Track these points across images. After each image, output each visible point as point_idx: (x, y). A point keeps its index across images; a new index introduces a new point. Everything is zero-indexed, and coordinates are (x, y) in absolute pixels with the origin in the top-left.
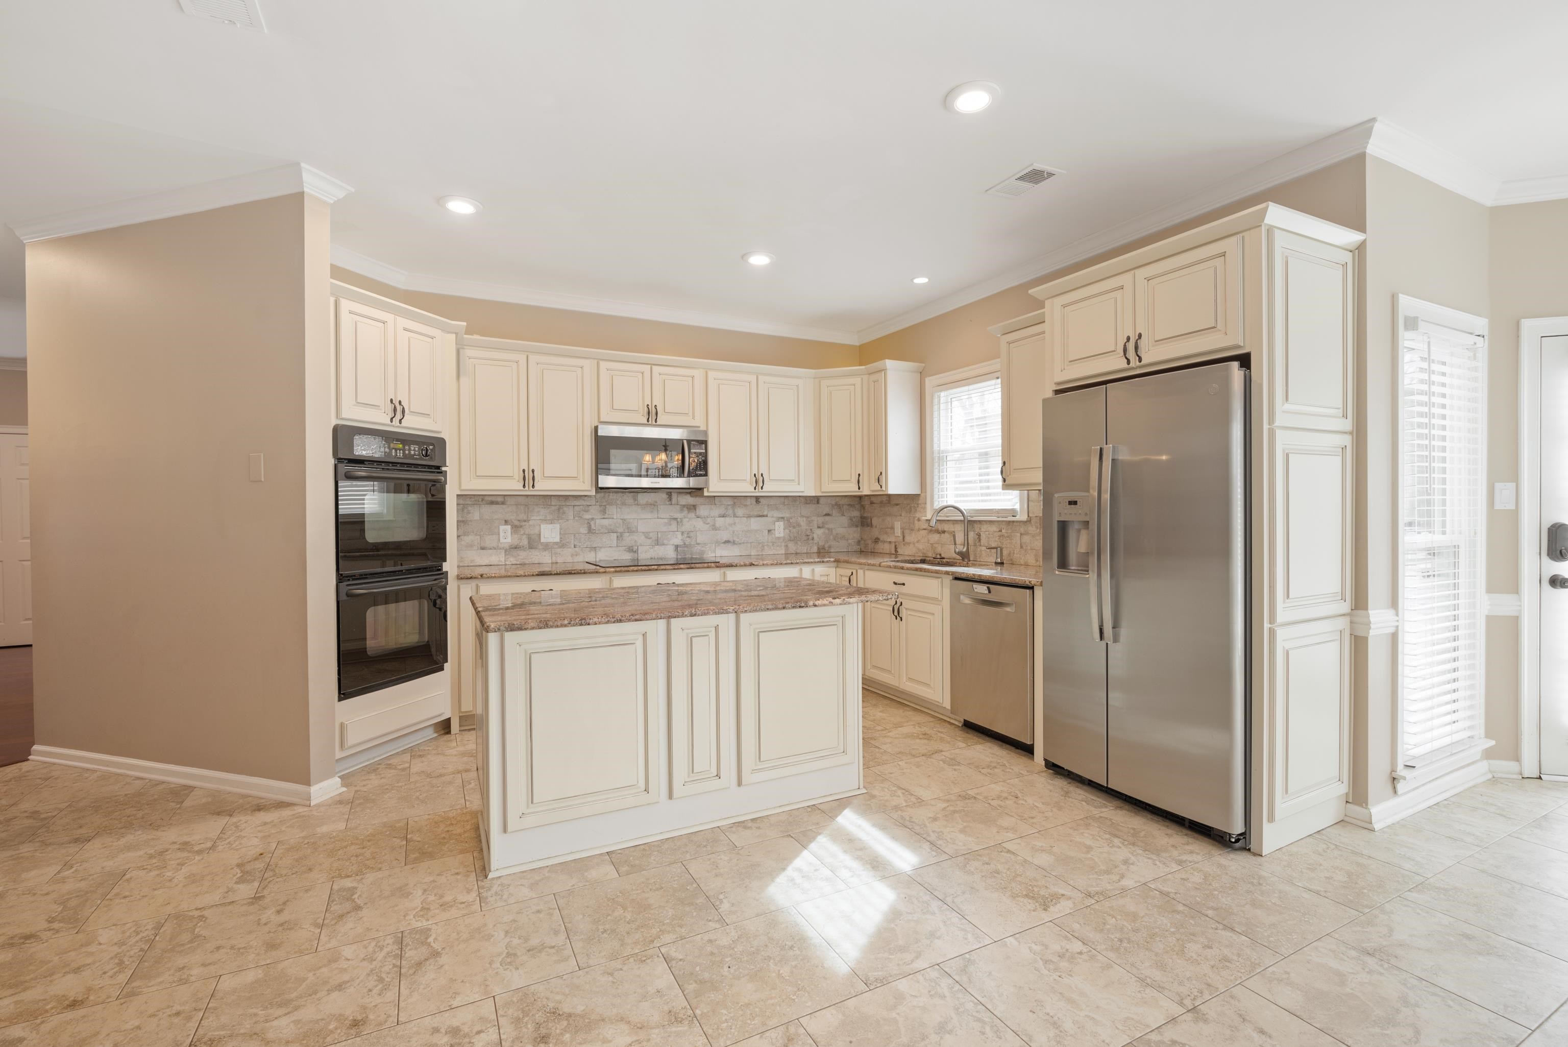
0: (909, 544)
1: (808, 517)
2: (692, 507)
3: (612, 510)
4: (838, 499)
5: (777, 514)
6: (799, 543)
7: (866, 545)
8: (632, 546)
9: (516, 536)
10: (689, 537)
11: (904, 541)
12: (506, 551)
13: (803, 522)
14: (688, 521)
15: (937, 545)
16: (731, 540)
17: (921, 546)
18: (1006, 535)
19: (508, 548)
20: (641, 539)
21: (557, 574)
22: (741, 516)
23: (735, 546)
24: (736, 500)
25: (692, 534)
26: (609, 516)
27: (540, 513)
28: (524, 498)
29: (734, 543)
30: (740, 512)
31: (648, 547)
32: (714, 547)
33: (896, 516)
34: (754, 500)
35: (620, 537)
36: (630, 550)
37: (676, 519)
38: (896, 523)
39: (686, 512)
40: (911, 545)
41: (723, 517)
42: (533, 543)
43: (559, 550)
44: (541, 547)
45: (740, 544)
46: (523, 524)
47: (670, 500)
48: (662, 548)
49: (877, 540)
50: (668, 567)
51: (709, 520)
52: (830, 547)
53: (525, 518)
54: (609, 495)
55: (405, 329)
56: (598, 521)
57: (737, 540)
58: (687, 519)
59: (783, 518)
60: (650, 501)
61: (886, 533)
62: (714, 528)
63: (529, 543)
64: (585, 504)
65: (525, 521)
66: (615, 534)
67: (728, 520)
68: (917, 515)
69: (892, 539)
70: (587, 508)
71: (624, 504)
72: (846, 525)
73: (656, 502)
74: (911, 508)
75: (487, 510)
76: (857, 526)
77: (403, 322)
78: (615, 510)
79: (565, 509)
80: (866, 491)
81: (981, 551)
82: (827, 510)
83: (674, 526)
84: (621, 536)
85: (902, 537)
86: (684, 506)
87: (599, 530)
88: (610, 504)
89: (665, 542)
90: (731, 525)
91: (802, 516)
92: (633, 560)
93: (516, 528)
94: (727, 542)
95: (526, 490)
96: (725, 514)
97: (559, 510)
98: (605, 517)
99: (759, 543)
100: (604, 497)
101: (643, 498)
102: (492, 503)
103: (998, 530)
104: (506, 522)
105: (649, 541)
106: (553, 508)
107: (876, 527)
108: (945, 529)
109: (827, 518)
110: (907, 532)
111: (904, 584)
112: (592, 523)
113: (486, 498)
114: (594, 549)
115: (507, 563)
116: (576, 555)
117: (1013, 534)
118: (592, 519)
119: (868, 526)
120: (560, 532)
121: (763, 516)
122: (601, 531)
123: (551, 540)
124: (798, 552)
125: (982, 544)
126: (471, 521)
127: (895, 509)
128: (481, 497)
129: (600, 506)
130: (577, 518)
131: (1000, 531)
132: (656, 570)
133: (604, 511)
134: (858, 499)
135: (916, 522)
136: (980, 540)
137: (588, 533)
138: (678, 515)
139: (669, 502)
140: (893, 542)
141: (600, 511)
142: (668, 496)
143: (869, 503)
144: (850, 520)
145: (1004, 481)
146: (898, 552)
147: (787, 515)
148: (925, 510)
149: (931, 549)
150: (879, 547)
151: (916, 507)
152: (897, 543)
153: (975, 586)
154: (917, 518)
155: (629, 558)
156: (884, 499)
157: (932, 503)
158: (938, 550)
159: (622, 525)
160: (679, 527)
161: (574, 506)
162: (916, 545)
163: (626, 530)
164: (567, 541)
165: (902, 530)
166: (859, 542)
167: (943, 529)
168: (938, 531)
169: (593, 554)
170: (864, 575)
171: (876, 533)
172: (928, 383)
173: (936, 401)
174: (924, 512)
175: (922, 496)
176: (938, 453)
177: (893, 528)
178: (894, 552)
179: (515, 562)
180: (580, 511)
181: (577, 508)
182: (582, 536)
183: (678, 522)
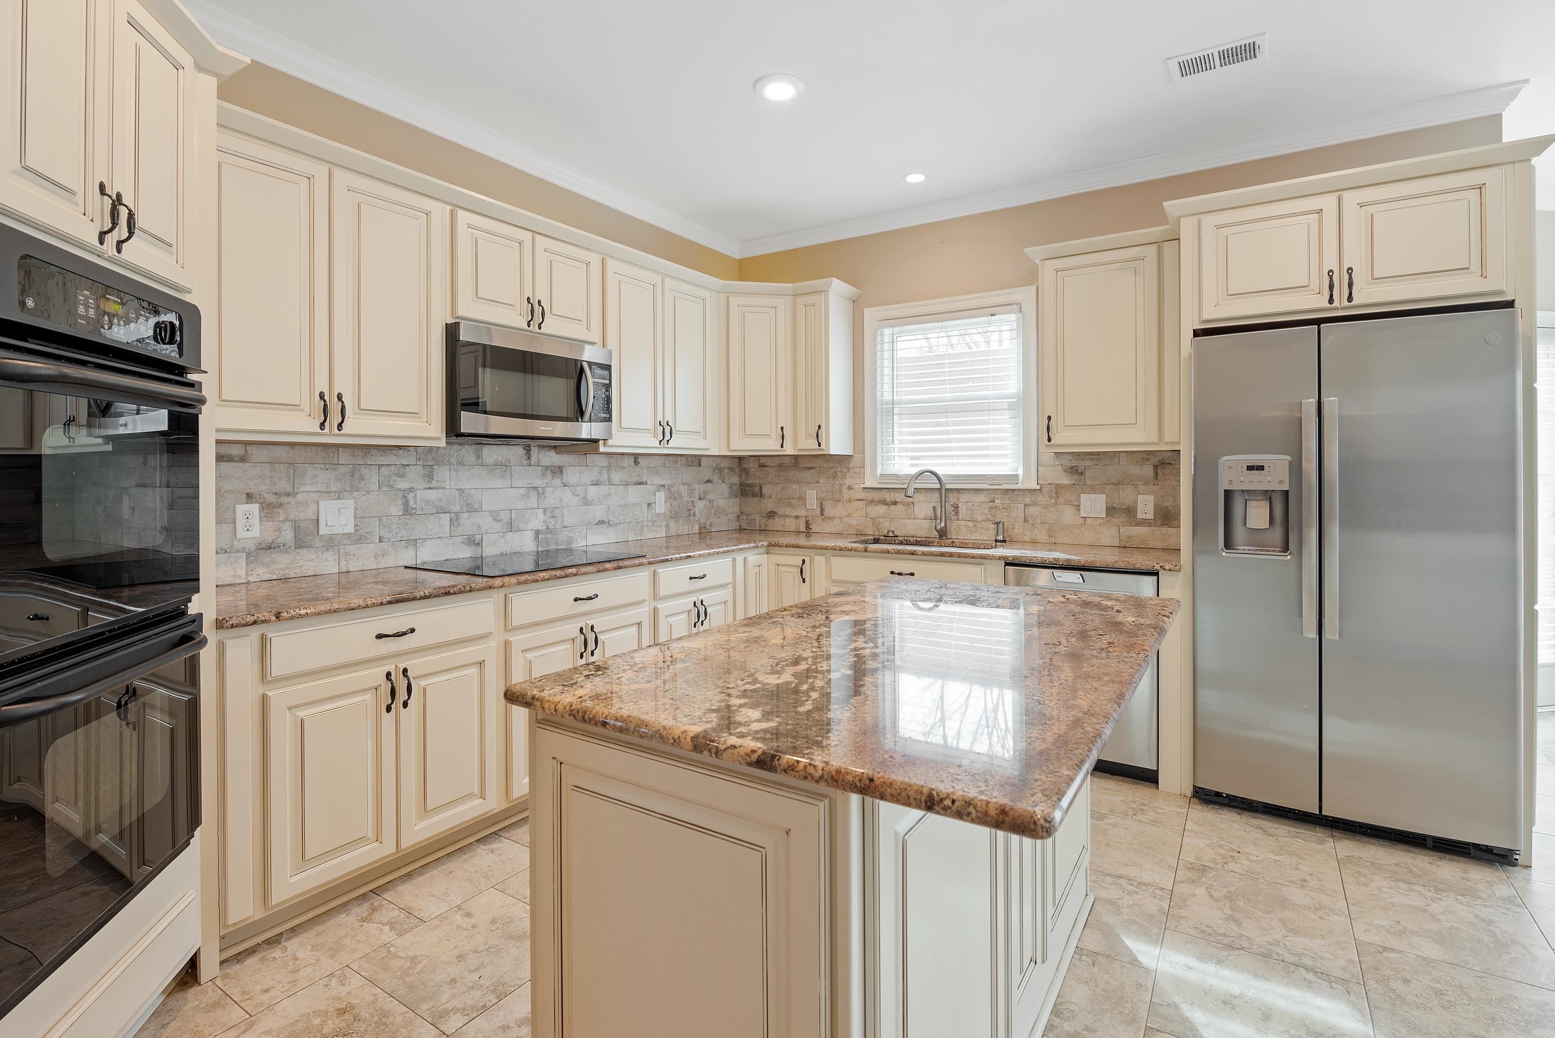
0: (831, 518)
1: (689, 485)
2: (558, 470)
4: (719, 460)
5: (658, 481)
6: (681, 521)
7: (751, 521)
8: (474, 535)
9: (270, 524)
10: (553, 517)
11: (822, 513)
12: (248, 555)
13: (684, 490)
14: (553, 492)
15: (882, 520)
16: (606, 519)
17: (853, 522)
18: (1000, 506)
19: (253, 548)
20: (486, 522)
21: (425, 597)
22: (618, 483)
25: (557, 513)
26: (438, 485)
27: (316, 479)
28: (286, 448)
29: (609, 523)
30: (617, 477)
31: (497, 535)
32: (585, 530)
33: (809, 483)
34: (632, 460)
35: (454, 521)
36: (473, 541)
37: (536, 488)
38: (808, 492)
39: (550, 477)
40: (836, 521)
41: (596, 485)
42: (305, 537)
43: (352, 548)
44: (319, 544)
46: (285, 500)
47: (529, 458)
48: (516, 535)
49: (771, 515)
51: (579, 490)
52: (711, 525)
53: (288, 488)
56: (419, 493)
57: (613, 519)
58: (551, 489)
59: (663, 486)
60: (500, 459)
61: (790, 505)
62: (586, 502)
63: (295, 537)
64: (398, 463)
65: (288, 495)
66: (448, 516)
67: (603, 490)
68: (846, 482)
69: (802, 512)
70: (402, 471)
71: (461, 463)
72: (726, 495)
74: (835, 472)
76: (736, 497)
78: (447, 473)
79: (364, 471)
81: (959, 526)
82: (707, 475)
83: (533, 502)
84: (457, 518)
85: (819, 510)
86: (547, 467)
87: (422, 508)
89: (522, 526)
90: (605, 497)
91: (684, 484)
92: (475, 559)
93: (269, 509)
95: (326, 435)
96: (598, 480)
97: (352, 473)
98: (432, 486)
99: (638, 523)
101: (490, 454)
103: (987, 500)
104: (250, 497)
105: (498, 526)
106: (342, 469)
107: (770, 497)
108: (897, 500)
109: (709, 485)
110: (828, 505)
111: (910, 574)
112: (411, 497)
114: (413, 543)
115: (251, 579)
116: (383, 556)
117: (1012, 505)
118: (411, 490)
119: (754, 495)
120: (355, 514)
121: (642, 483)
122: (426, 511)
123: (338, 530)
124: (680, 533)
125: (960, 517)
127: (807, 474)
129: (424, 466)
130: (384, 489)
131: (993, 501)
133: (430, 476)
134: (737, 460)
135: (845, 490)
136: (957, 513)
137: (404, 515)
138: (539, 483)
139: (528, 462)
140: (803, 516)
141: (424, 476)
142: (525, 452)
143: (757, 466)
144: (731, 488)
145: (1049, 440)
146: (811, 529)
147: (668, 482)
148: (862, 475)
149: (873, 525)
150: (777, 523)
151: (845, 470)
152: (810, 518)
153: (1057, 573)
154: (846, 486)
155: (469, 555)
156: (787, 461)
157: (874, 467)
158: (886, 526)
159: (458, 499)
160: (540, 501)
161: (380, 466)
162: (845, 520)
163: (465, 508)
164: (368, 531)
165: (820, 501)
166: (738, 517)
167: (893, 500)
168: (884, 502)
169: (411, 552)
170: (828, 563)
171: (769, 505)
172: (870, 315)
173: (879, 338)
174: (860, 478)
175: (857, 457)
176: (882, 405)
177: (802, 499)
178: (804, 530)
179: (268, 576)
180: (390, 477)
181: (384, 471)
182: (394, 521)
183: (539, 494)
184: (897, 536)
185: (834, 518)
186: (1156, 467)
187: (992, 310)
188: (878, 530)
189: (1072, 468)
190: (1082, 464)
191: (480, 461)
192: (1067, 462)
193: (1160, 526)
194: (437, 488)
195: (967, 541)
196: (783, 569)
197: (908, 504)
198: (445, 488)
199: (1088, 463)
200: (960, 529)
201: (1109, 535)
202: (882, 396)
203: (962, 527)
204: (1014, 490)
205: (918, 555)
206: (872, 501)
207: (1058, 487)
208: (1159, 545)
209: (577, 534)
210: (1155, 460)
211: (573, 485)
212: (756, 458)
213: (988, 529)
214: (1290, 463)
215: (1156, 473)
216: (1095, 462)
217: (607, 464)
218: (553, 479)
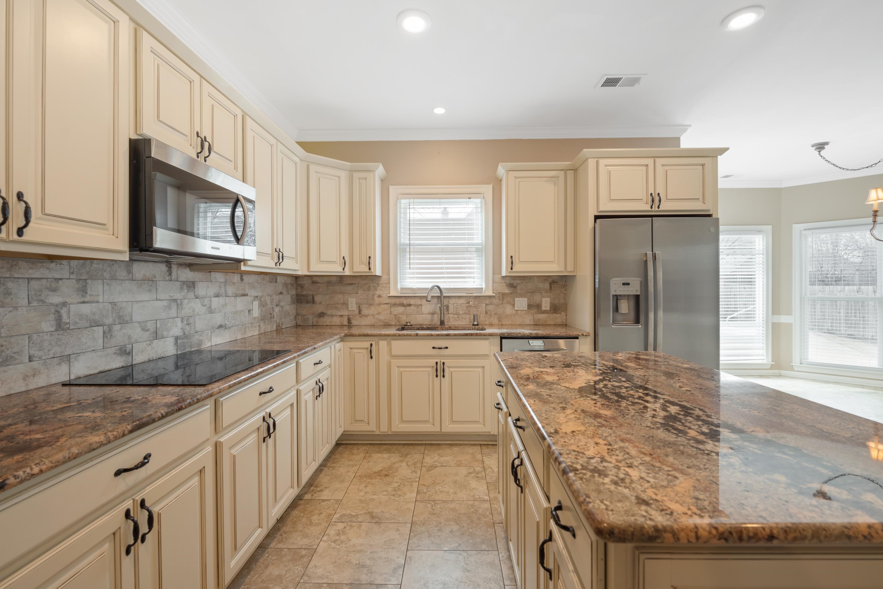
0: (366, 316)
1: (271, 296)
2: (191, 284)
3: (96, 288)
4: (286, 278)
5: (253, 293)
6: (267, 322)
7: (305, 320)
8: (125, 346)
10: (188, 324)
11: (360, 312)
13: (268, 299)
14: (188, 304)
15: (401, 316)
16: (223, 324)
17: (381, 317)
18: (473, 306)
20: (135, 332)
22: (231, 295)
24: (227, 277)
25: (191, 320)
26: (91, 299)
29: (225, 327)
30: (231, 290)
31: (144, 343)
32: (210, 334)
33: (350, 294)
34: (239, 278)
35: (108, 334)
37: (175, 300)
38: (350, 300)
39: (186, 291)
40: (370, 317)
41: (217, 297)
45: (230, 327)
47: (170, 274)
48: (161, 342)
49: (322, 315)
51: (206, 301)
52: (282, 324)
56: (73, 308)
57: (228, 323)
58: (187, 301)
59: (257, 297)
60: (148, 274)
61: (336, 308)
64: (50, 276)
66: (101, 328)
67: (221, 300)
68: (377, 293)
69: (345, 313)
70: (54, 285)
71: (113, 278)
72: (289, 303)
73: (155, 277)
74: (370, 287)
76: (294, 303)
78: (100, 287)
79: (10, 285)
80: (347, 272)
81: (449, 318)
82: (280, 289)
83: (173, 310)
84: (110, 330)
85: (357, 311)
86: (184, 282)
87: (76, 323)
88: (93, 278)
89: (165, 333)
90: (223, 306)
91: (268, 295)
92: (125, 368)
95: (4, 241)
96: (219, 293)
98: (86, 300)
99: (243, 325)
101: (139, 269)
103: (465, 302)
107: (320, 303)
108: (411, 303)
109: (281, 296)
110: (363, 307)
111: (447, 348)
112: (64, 311)
114: (67, 359)
116: (34, 376)
117: (479, 305)
118: (64, 304)
119: (307, 302)
121: (245, 295)
122: (79, 326)
124: (266, 331)
125: (450, 312)
127: (349, 288)
129: (78, 280)
130: (35, 304)
131: (469, 303)
133: (83, 290)
134: (295, 279)
135: (376, 298)
136: (448, 310)
137: (56, 330)
139: (169, 277)
140: (346, 315)
143: (310, 282)
144: (292, 297)
145: (512, 269)
146: (352, 323)
147: (259, 294)
148: (388, 288)
149: (395, 319)
150: (326, 320)
151: (376, 285)
152: (351, 316)
153: (531, 341)
154: (377, 295)
155: (120, 365)
156: (334, 279)
157: (396, 283)
158: (404, 319)
159: (110, 312)
160: (179, 311)
161: (29, 280)
162: (376, 316)
163: (117, 320)
164: (16, 350)
165: (358, 305)
166: (296, 317)
167: (408, 303)
168: (403, 305)
169: (64, 368)
170: (389, 345)
171: (320, 309)
172: (393, 190)
173: (398, 204)
174: (387, 290)
175: (385, 277)
176: (400, 245)
177: (345, 304)
178: (347, 324)
180: (41, 291)
181: (34, 284)
182: (46, 337)
183: (178, 305)
184: (412, 325)
185: (368, 315)
186: (550, 284)
187: (470, 196)
188: (399, 322)
189: (510, 284)
190: (515, 282)
191: (131, 276)
192: (508, 281)
193: (553, 313)
194: (91, 302)
195: (458, 326)
196: (355, 351)
197: (418, 306)
198: (98, 302)
199: (519, 282)
200: (451, 320)
201: (528, 319)
202: (400, 240)
203: (451, 318)
204: (480, 296)
205: (451, 336)
206: (395, 305)
207: (504, 295)
208: (552, 323)
209: (205, 337)
210: (550, 280)
211: (202, 298)
212: (309, 278)
213: (466, 319)
214: (641, 282)
215: (551, 287)
216: (522, 281)
217: (224, 280)
218: (188, 292)
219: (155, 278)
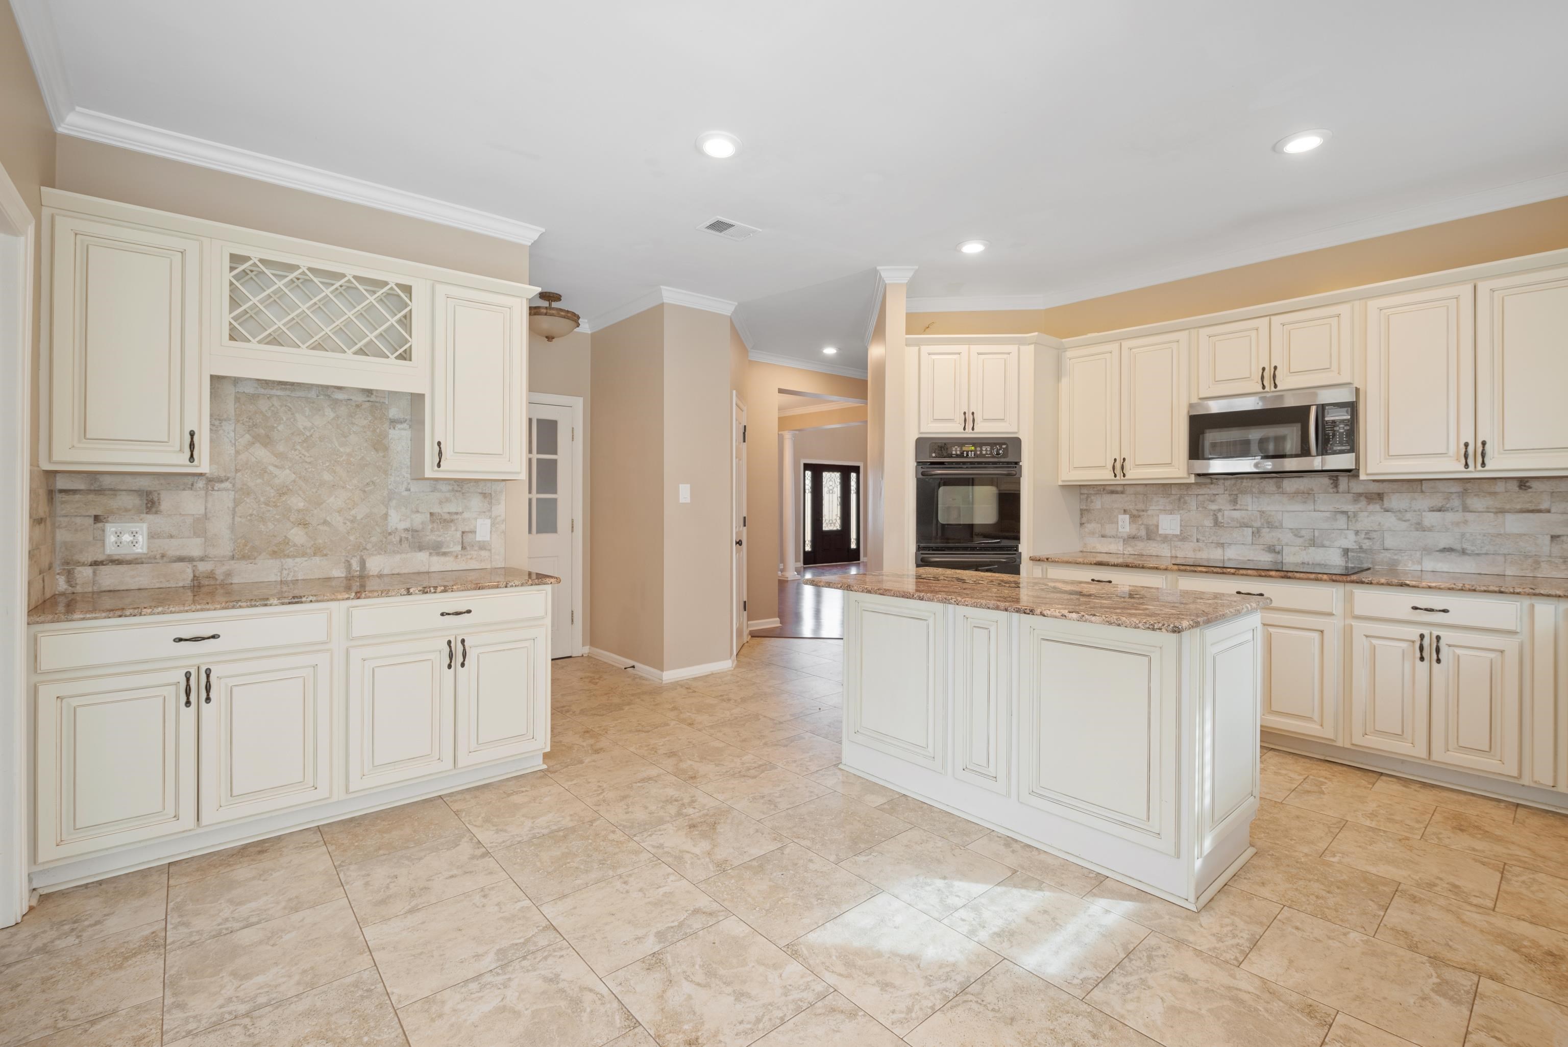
2: (1376, 496)
3: (1247, 501)
8: (1274, 545)
9: (1134, 526)
10: (1369, 539)
12: (1124, 540)
14: (1368, 516)
16: (1457, 548)
19: (1126, 537)
20: (1286, 537)
22: (1482, 510)
23: (1467, 557)
24: (1468, 486)
25: (1374, 535)
26: (1242, 507)
27: (1158, 503)
28: (1142, 487)
29: (1464, 552)
30: (1476, 503)
31: (1297, 548)
32: (1418, 556)
34: (1514, 486)
35: (1257, 533)
36: (1271, 549)
37: (1345, 513)
39: (1365, 503)
41: (1440, 511)
42: (1151, 534)
43: (1179, 543)
44: (1159, 539)
45: (1478, 554)
46: (1142, 513)
50: (1249, 572)
51: (1408, 516)
53: (1143, 508)
54: (1242, 482)
55: (979, 354)
56: (1226, 513)
57: (1471, 548)
58: (1366, 514)
60: (1302, 488)
62: (1420, 526)
63: (1147, 534)
64: (1210, 492)
65: (1143, 511)
66: (1250, 530)
67: (1450, 516)
70: (1213, 498)
71: (1262, 492)
75: (1108, 499)
77: (975, 349)
78: (1250, 499)
79: (1187, 498)
83: (1342, 522)
84: (1258, 532)
86: (1360, 495)
87: (1228, 523)
88: (1242, 492)
90: (1457, 524)
93: (1134, 518)
94: (1450, 550)
95: (1117, 480)
96: (1442, 506)
97: (1179, 500)
98: (1236, 508)
100: (1235, 485)
101: (1290, 485)
102: (1112, 492)
104: (1125, 512)
105: (1300, 541)
106: (1173, 497)
112: (1219, 515)
113: (1108, 488)
114: (1222, 545)
115: (1125, 552)
116: (1199, 551)
118: (1220, 510)
120: (1181, 524)
121: (1540, 511)
122: (1231, 525)
123: (1171, 532)
126: (1093, 510)
128: (1103, 487)
129: (1230, 495)
130: (1200, 509)
132: (1233, 574)
133: (1235, 501)
137: (1214, 526)
138: (1351, 508)
139: (1335, 490)
141: (1230, 501)
142: (1332, 481)
155: (1270, 560)
159: (1259, 518)
160: (1350, 523)
161: (1197, 495)
163: (1265, 524)
164: (1189, 534)
169: (1219, 550)
179: (1132, 552)
180: (1204, 501)
181: (1200, 498)
182: (1207, 530)
183: (1348, 517)
191: (1281, 490)
194: (1241, 510)
198: (1247, 510)
209: (1406, 558)
211: (1399, 511)
218: (1369, 504)
219: (1313, 491)
